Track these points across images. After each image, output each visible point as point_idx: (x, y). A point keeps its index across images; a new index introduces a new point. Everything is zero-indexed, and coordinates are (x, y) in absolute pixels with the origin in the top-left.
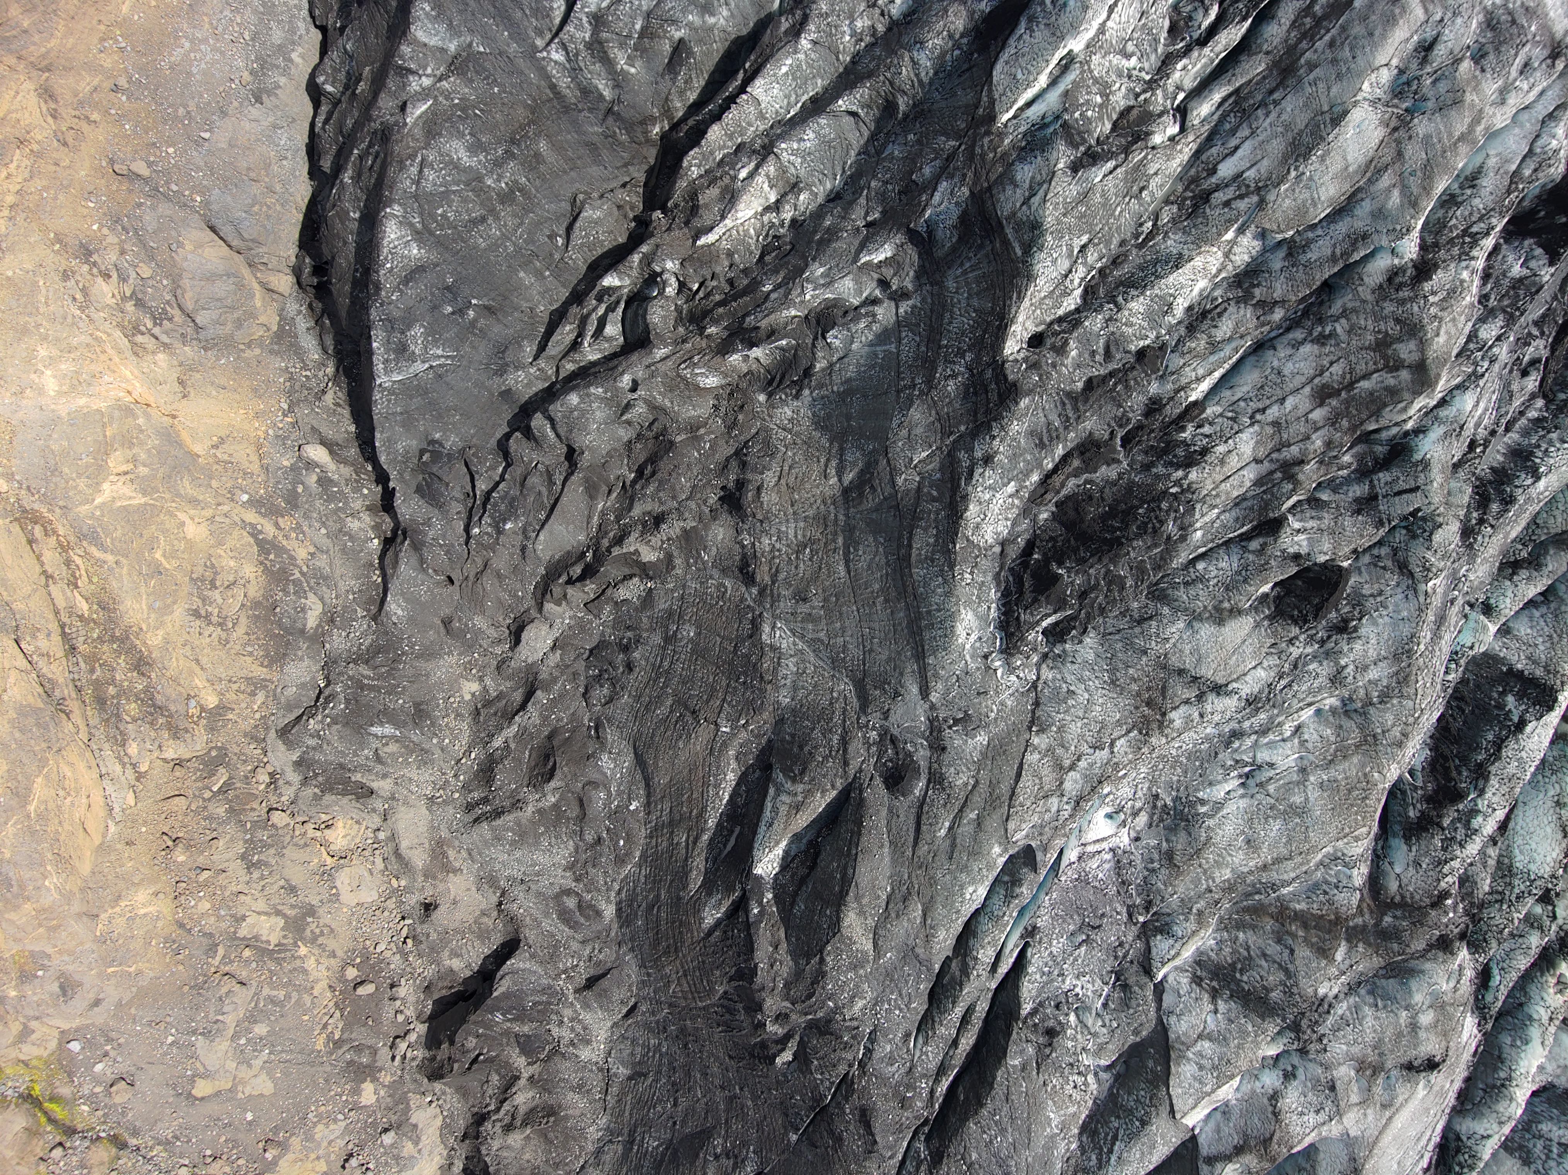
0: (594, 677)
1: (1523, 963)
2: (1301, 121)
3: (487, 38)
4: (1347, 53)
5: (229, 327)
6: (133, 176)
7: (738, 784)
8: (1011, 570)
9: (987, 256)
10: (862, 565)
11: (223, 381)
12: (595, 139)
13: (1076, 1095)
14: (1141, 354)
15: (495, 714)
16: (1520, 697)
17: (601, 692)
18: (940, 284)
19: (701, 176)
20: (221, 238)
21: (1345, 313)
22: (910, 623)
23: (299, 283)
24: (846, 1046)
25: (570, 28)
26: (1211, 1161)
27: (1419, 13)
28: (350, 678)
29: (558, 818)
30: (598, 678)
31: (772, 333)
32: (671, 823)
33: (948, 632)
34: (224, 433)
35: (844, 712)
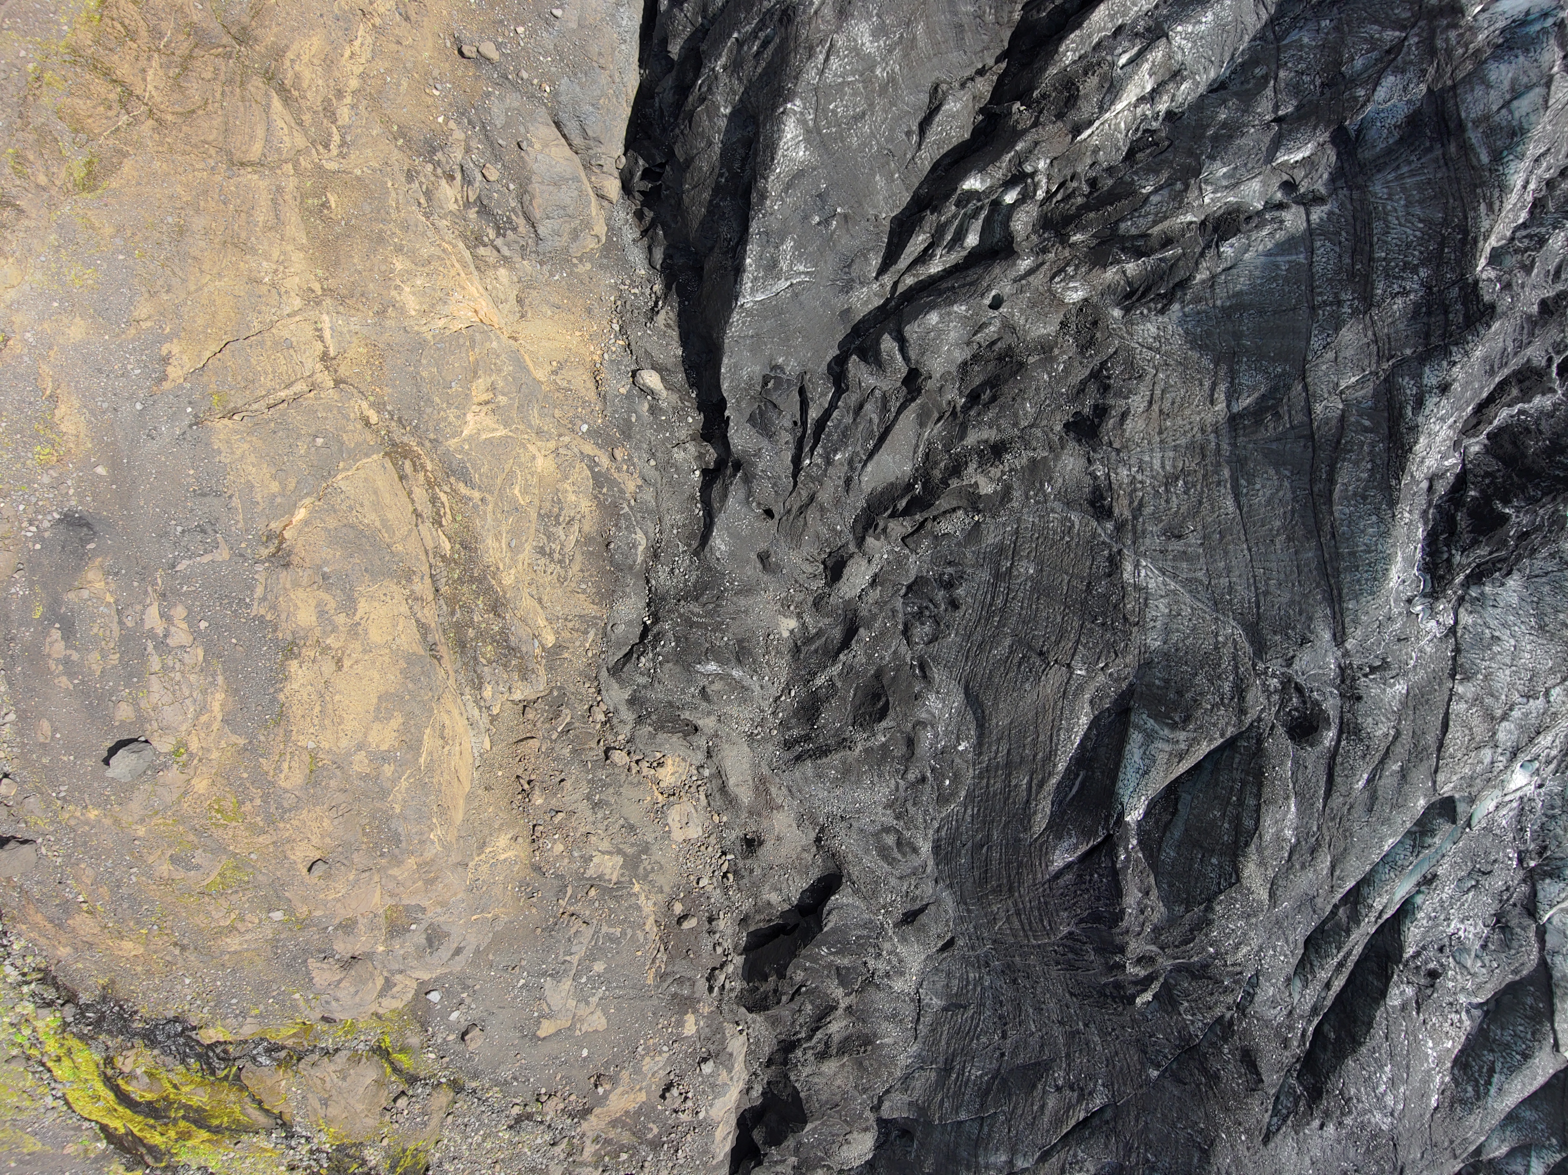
0: (914, 615)
5: (566, 237)
6: (482, 60)
7: (1089, 729)
8: (1438, 507)
9: (1436, 160)
10: (1260, 500)
11: (555, 299)
12: (965, 20)
13: (1451, 1032)
15: (816, 651)
17: (922, 631)
18: (1363, 189)
19: (1074, 62)
20: (564, 136)
22: (1324, 563)
23: (626, 188)
24: (1226, 990)
28: (681, 616)
29: (884, 757)
30: (919, 615)
31: (1167, 242)
32: (1008, 764)
33: (1378, 576)
34: (561, 357)
35: (1235, 657)
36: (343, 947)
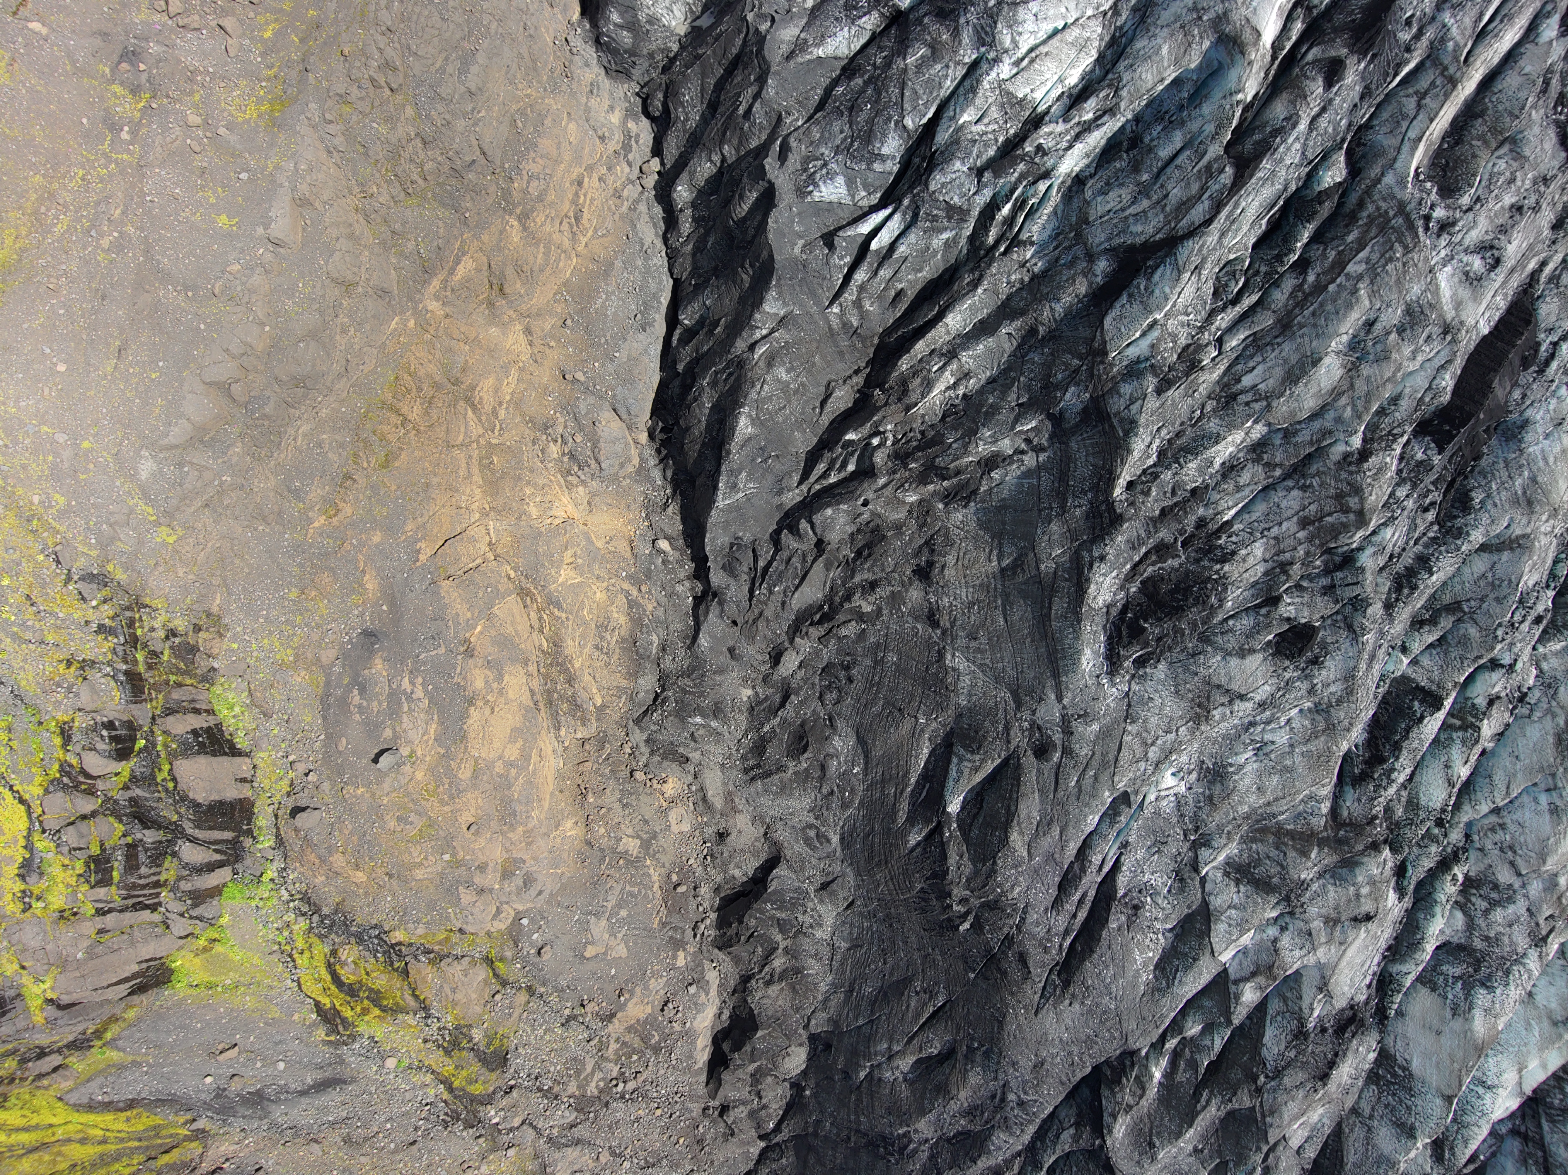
0: (826, 687)
1: (1428, 863)
2: (1294, 358)
3: (802, 306)
4: (1323, 322)
5: (617, 467)
6: (575, 380)
7: (930, 756)
8: (1113, 623)
9: (1099, 432)
10: (1016, 618)
11: (609, 501)
12: (843, 348)
13: (1152, 946)
14: (1194, 491)
15: (764, 709)
16: (1422, 702)
17: (831, 696)
18: (1066, 444)
19: (907, 370)
20: (618, 415)
21: (1318, 473)
22: (1049, 655)
23: (652, 438)
24: (1009, 916)
25: (846, 295)
26: (1236, 982)
27: (1367, 303)
28: (678, 687)
29: (807, 777)
30: (829, 687)
31: (958, 473)
32: (883, 781)
33: (1076, 662)
34: (612, 533)
35: (1005, 710)
36: (478, 880)
